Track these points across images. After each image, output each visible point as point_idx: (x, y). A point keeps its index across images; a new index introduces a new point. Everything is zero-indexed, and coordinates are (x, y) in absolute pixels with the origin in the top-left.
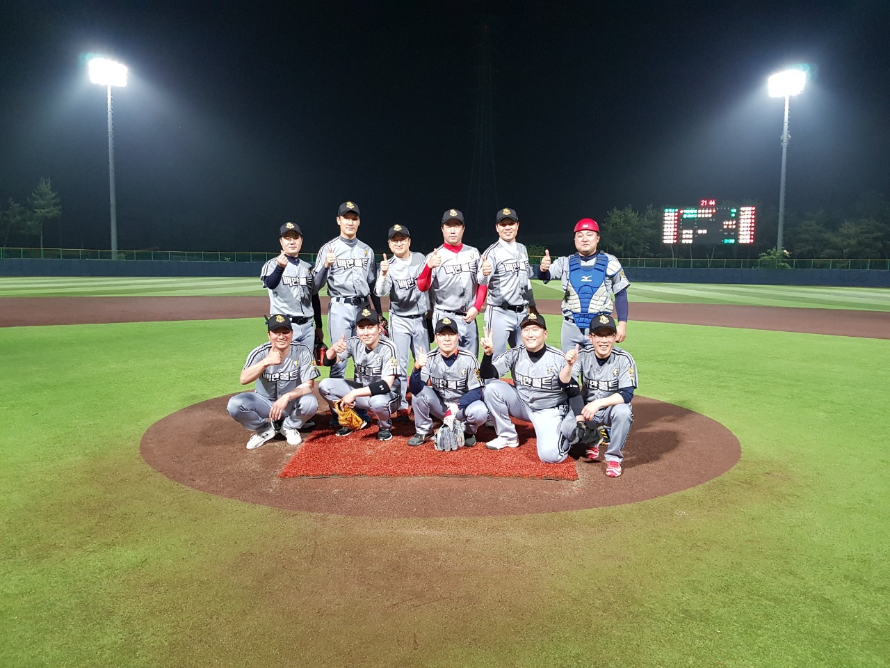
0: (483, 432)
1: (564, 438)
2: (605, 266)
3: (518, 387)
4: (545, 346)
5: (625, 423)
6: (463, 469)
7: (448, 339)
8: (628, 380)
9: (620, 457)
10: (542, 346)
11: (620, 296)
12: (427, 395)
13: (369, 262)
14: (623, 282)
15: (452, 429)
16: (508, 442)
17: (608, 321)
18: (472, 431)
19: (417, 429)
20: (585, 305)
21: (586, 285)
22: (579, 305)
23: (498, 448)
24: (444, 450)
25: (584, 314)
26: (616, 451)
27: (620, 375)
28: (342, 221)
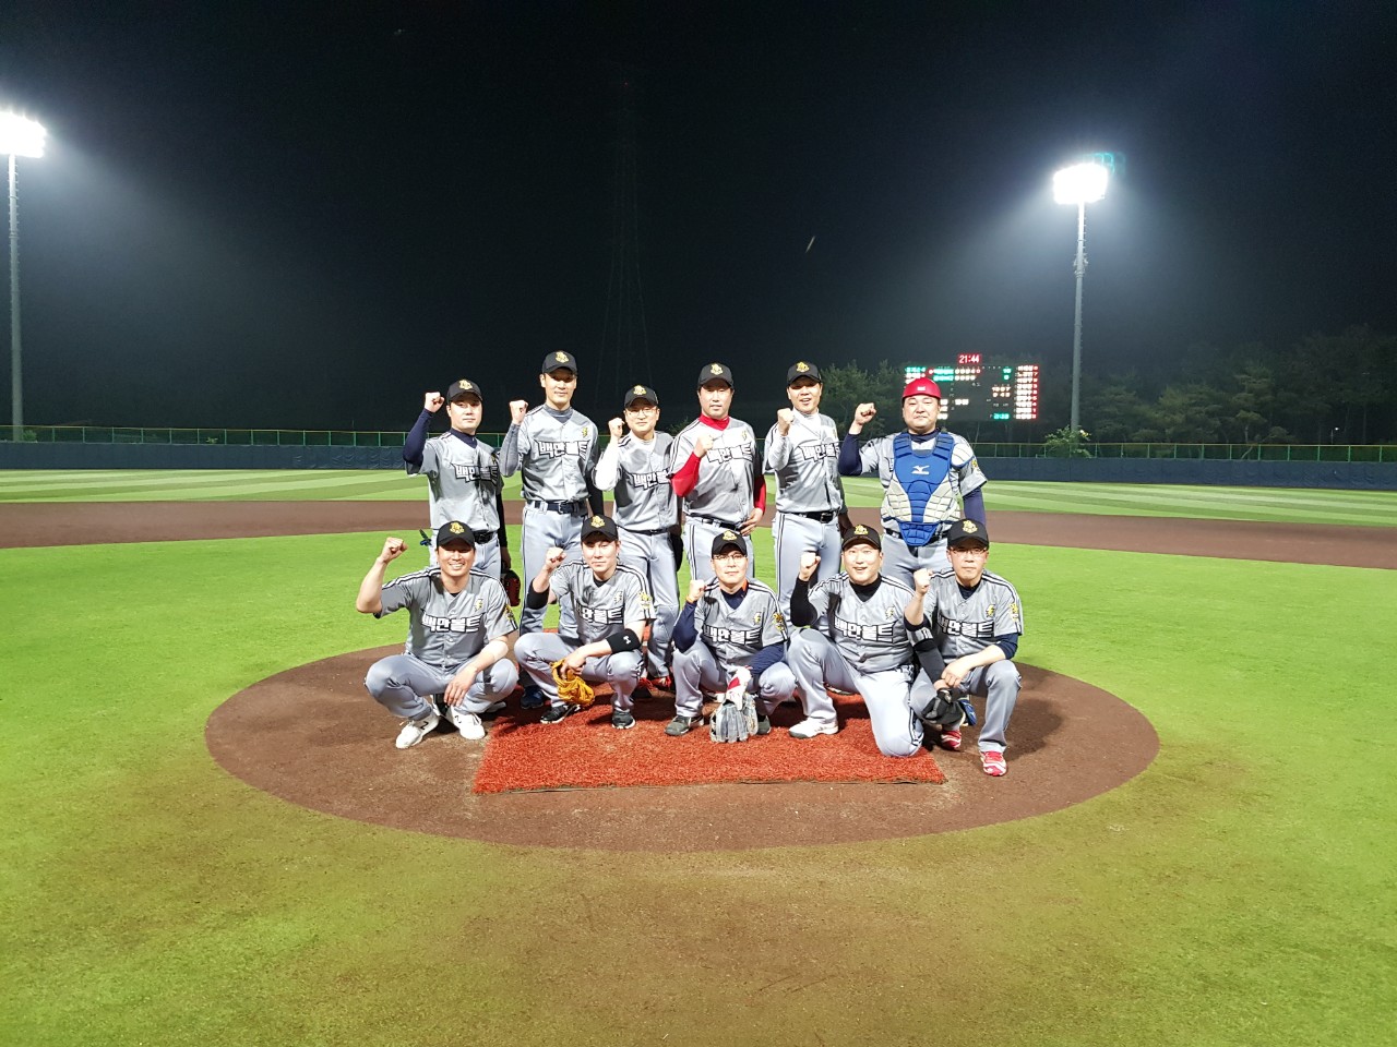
0: (784, 711)
1: (915, 716)
2: (949, 450)
3: (838, 639)
4: (880, 576)
5: (1011, 689)
6: (767, 770)
7: (732, 564)
8: (1011, 622)
9: (1002, 744)
10: (876, 577)
11: (971, 499)
12: (698, 653)
13: (590, 446)
14: (975, 478)
15: (740, 707)
16: (823, 726)
17: (975, 529)
18: (766, 711)
19: (678, 708)
20: (918, 511)
21: (920, 479)
22: (909, 511)
23: (809, 735)
24: (727, 741)
25: (917, 524)
26: (997, 734)
27: (998, 615)
28: (547, 382)
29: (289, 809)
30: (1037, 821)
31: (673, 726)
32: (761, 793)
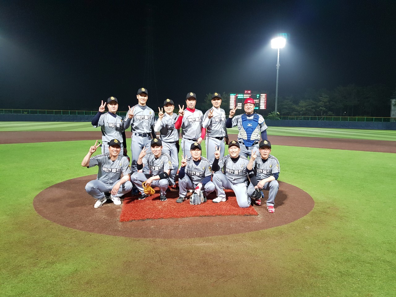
0: (211, 195)
1: (249, 196)
2: (258, 119)
3: (227, 174)
4: (239, 156)
5: (276, 189)
6: (207, 212)
7: (197, 152)
8: (277, 170)
9: (273, 204)
10: (238, 156)
11: (263, 133)
12: (186, 179)
13: (152, 117)
14: (265, 127)
15: (199, 195)
16: (222, 199)
17: (267, 143)
18: (206, 195)
19: (180, 195)
20: (249, 136)
21: (249, 127)
22: (246, 137)
23: (218, 202)
24: (195, 204)
25: (249, 140)
26: (272, 201)
27: (273, 167)
28: (139, 97)
29: (63, 228)
30: (285, 226)
31: (178, 200)
32: (206, 220)
